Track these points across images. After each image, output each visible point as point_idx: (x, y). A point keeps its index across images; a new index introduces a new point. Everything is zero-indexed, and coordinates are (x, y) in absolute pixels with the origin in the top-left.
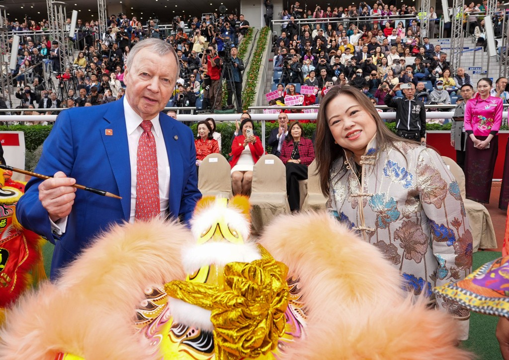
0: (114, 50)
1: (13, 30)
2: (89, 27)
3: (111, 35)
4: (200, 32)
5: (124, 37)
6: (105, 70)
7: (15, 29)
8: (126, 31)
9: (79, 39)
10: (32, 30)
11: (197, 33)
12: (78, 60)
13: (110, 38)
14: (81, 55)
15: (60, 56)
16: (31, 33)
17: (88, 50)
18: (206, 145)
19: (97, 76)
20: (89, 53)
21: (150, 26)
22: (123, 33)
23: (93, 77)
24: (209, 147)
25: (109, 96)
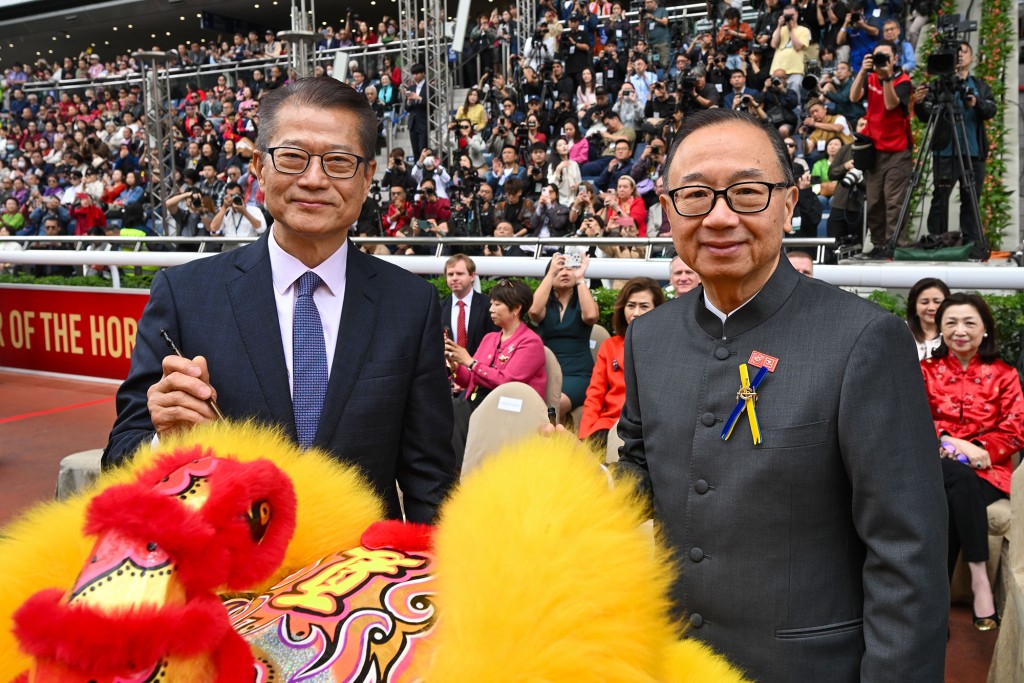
0: (556, 81)
1: (321, 48)
2: (487, 27)
3: (545, 42)
4: (796, 17)
5: (579, 45)
6: (535, 133)
7: (325, 45)
8: (581, 28)
9: (463, 60)
10: (360, 43)
11: (788, 19)
12: (466, 111)
13: (543, 50)
14: (473, 97)
15: (429, 102)
16: (357, 51)
17: (491, 82)
18: (973, 381)
19: (517, 150)
20: (491, 91)
21: (644, 12)
22: (575, 33)
23: (509, 154)
24: (986, 390)
25: (552, 202)
